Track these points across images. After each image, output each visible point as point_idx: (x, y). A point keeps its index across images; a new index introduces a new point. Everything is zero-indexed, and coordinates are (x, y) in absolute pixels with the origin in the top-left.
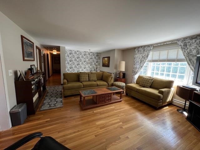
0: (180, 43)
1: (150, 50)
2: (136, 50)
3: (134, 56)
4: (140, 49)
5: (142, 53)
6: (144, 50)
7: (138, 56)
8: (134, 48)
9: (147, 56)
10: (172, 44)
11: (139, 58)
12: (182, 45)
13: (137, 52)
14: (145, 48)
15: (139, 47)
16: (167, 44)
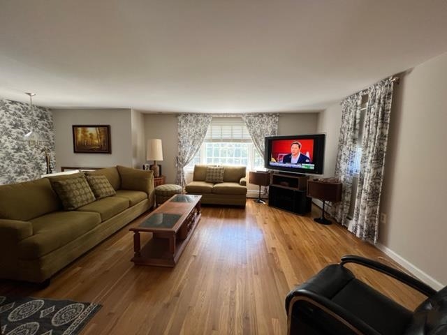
0: (244, 118)
1: (209, 122)
2: (180, 118)
3: (177, 130)
4: (189, 118)
5: (194, 126)
6: (197, 122)
7: (186, 130)
8: (177, 115)
9: (205, 133)
10: (237, 118)
11: (189, 135)
12: (247, 121)
13: (183, 122)
14: (200, 118)
15: (186, 114)
16: (231, 118)
